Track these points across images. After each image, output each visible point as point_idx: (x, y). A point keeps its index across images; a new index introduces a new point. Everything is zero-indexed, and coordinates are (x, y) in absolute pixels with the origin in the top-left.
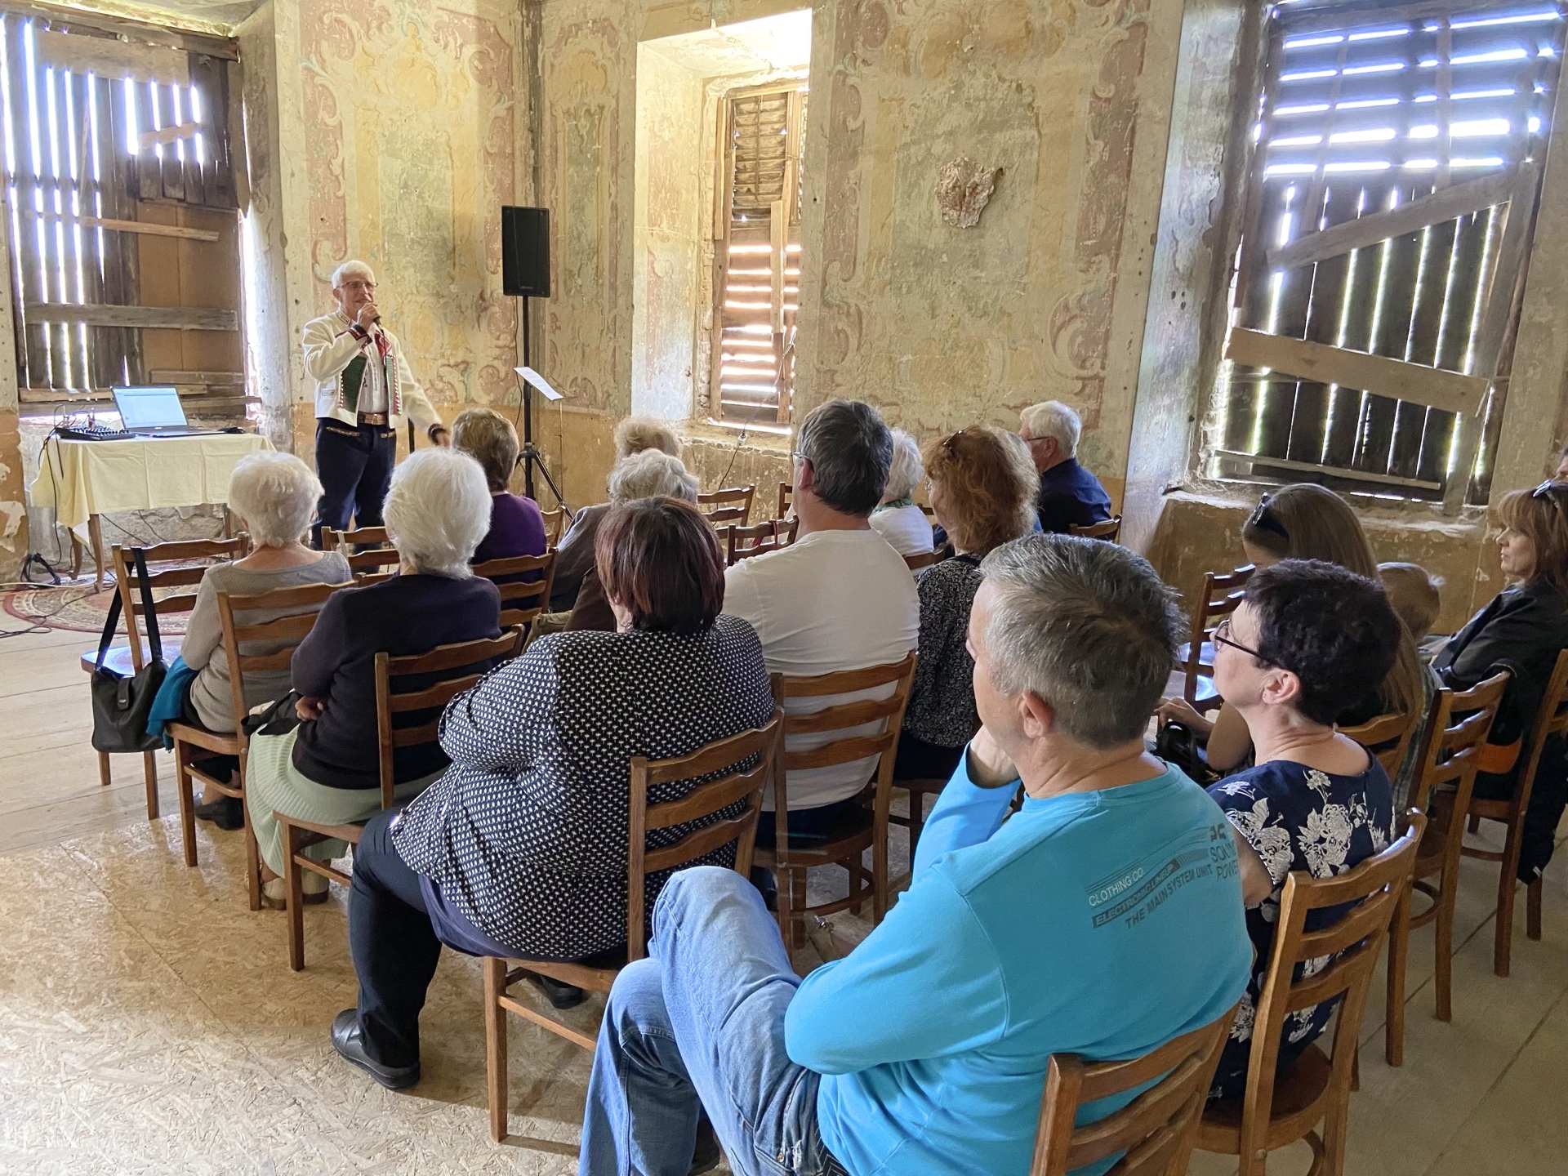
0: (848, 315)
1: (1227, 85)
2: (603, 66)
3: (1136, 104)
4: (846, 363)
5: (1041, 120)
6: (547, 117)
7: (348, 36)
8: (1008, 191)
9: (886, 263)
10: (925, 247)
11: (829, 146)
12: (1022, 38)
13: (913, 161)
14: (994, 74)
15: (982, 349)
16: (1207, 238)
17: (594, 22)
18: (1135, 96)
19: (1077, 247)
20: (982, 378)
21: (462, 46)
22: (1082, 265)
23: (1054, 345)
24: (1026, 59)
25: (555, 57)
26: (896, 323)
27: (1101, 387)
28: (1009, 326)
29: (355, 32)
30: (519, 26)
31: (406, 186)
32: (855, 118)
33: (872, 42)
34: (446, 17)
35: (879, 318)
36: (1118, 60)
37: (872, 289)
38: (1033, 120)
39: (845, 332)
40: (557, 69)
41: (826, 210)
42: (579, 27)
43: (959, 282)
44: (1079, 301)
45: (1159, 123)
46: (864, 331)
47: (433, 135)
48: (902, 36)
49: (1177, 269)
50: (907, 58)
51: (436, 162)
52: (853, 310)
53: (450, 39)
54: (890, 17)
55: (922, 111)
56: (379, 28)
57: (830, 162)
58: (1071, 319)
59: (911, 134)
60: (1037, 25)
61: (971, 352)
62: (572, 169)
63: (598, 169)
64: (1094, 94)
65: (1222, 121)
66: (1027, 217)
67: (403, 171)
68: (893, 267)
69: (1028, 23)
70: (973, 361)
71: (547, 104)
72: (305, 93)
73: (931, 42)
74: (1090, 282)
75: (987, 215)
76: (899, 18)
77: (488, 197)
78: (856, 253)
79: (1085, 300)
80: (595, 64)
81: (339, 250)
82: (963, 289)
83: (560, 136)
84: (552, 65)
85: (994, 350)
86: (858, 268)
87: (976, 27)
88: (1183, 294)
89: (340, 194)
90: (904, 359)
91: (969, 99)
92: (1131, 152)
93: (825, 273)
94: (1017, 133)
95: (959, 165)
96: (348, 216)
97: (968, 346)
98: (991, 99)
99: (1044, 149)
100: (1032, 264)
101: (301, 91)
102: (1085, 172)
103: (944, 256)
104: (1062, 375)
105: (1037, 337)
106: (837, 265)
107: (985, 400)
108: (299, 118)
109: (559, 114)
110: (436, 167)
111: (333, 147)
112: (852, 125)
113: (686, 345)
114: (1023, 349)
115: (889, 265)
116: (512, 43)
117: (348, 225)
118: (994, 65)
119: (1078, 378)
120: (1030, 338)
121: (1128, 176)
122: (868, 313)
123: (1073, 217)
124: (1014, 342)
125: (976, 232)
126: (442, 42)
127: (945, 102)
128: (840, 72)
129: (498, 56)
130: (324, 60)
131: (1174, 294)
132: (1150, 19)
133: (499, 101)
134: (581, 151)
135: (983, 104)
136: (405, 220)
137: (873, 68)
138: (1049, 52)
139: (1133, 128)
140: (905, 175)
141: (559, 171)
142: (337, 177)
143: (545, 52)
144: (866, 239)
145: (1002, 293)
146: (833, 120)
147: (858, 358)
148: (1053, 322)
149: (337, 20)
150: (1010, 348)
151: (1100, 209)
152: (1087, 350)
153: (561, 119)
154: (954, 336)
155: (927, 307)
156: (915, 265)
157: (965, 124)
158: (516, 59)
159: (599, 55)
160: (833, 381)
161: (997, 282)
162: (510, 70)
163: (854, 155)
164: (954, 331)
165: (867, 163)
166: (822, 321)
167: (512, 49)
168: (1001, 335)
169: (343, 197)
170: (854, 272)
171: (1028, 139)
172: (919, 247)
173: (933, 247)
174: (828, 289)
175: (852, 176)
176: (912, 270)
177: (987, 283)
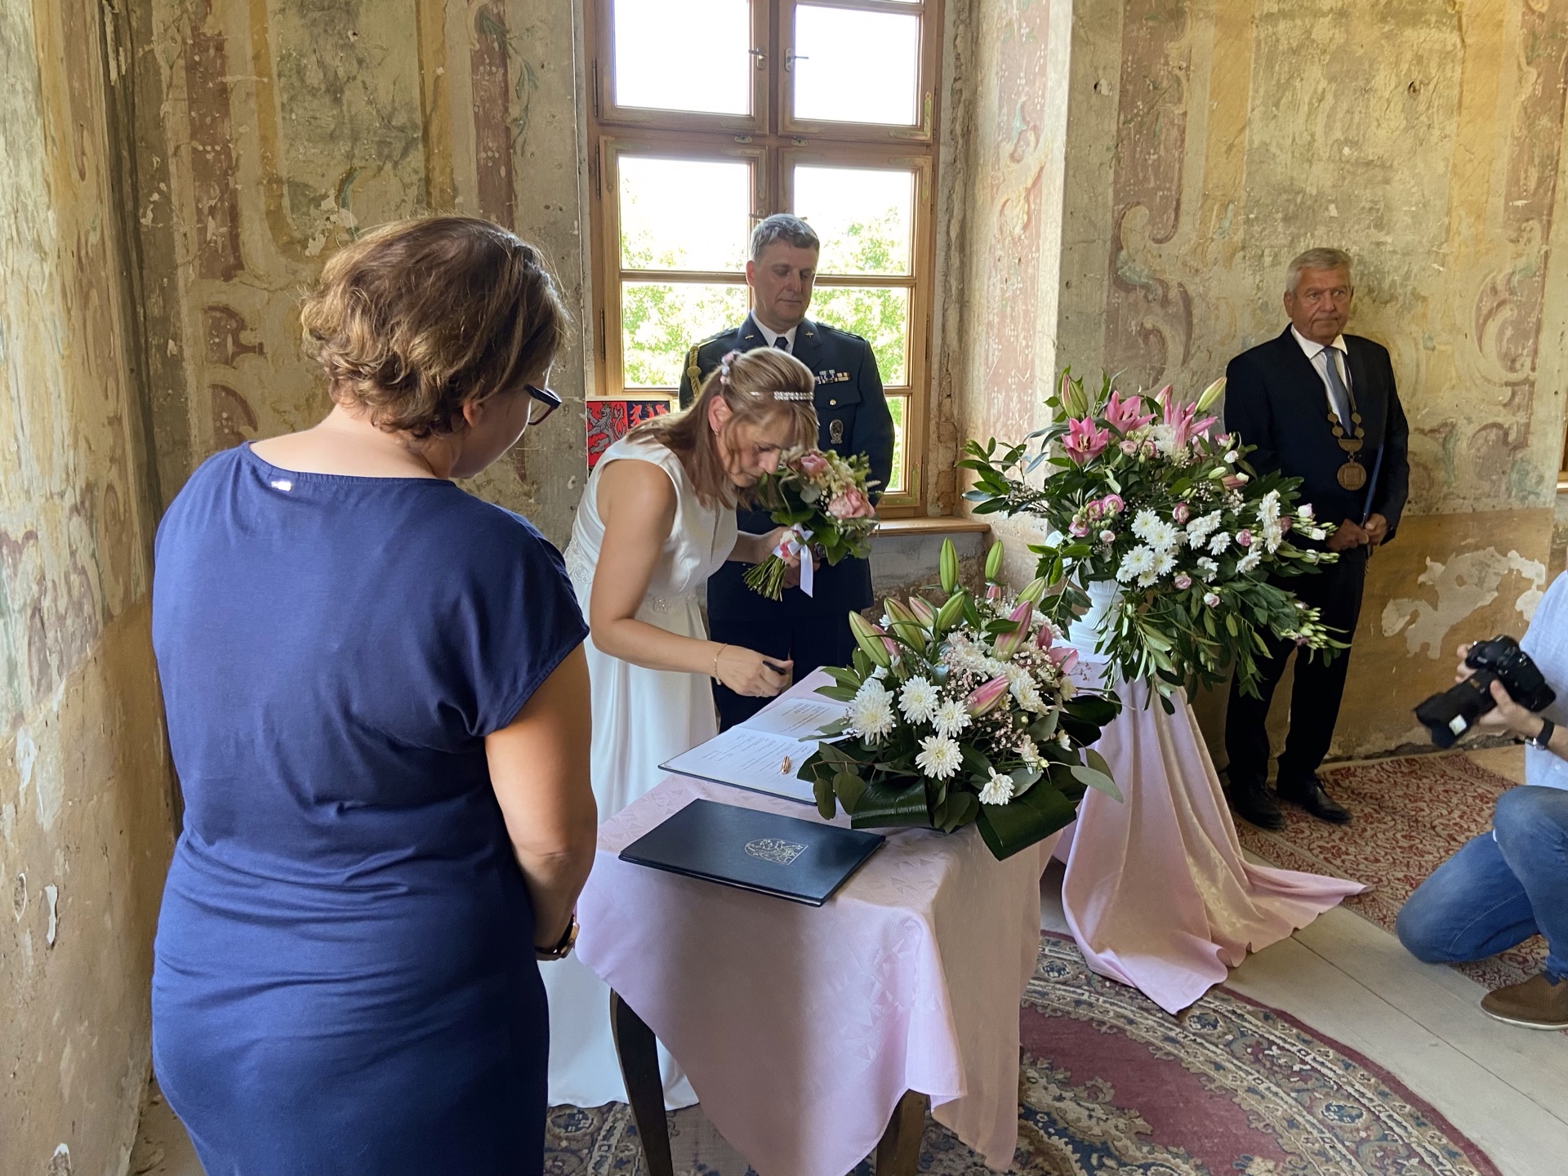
0: (1165, 302)
5: (1463, 23)
8: (1423, 118)
9: (1236, 215)
10: (1302, 191)
19: (1507, 206)
22: (1511, 233)
23: (1480, 339)
26: (1253, 315)
27: (1531, 393)
28: (1422, 317)
35: (1223, 308)
37: (1210, 257)
38: (1455, 21)
39: (1156, 332)
41: (1121, 109)
44: (1509, 281)
46: (1196, 332)
57: (1126, 20)
58: (1499, 305)
64: (1527, 3)
66: (1446, 159)
68: (1248, 221)
74: (1520, 255)
78: (1180, 192)
79: (1516, 278)
85: (1403, 354)
86: (1183, 219)
93: (1118, 225)
94: (1435, 34)
99: (1469, 65)
100: (1454, 227)
102: (1518, 106)
103: (1332, 207)
104: (1487, 381)
105: (1458, 332)
106: (1139, 217)
114: (1442, 348)
115: (1241, 218)
119: (1507, 384)
120: (1451, 331)
121: (1561, 122)
122: (1203, 297)
123: (1502, 164)
124: (1431, 338)
125: (1379, 174)
140: (1269, 68)
145: (1415, 269)
147: (1185, 377)
148: (1479, 309)
150: (1426, 348)
151: (1531, 159)
156: (1285, 220)
161: (1407, 252)
163: (1174, 16)
165: (1200, 35)
166: (1112, 316)
168: (1411, 329)
170: (1175, 226)
171: (1449, 48)
172: (1292, 189)
173: (1314, 192)
174: (1123, 253)
175: (1174, 53)
176: (1280, 227)
177: (1394, 252)
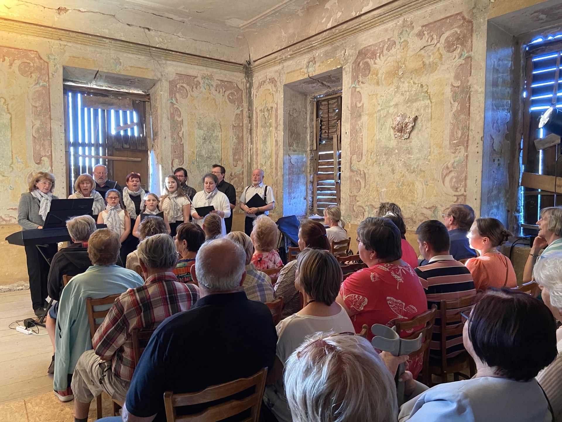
0: (360, 174)
1: (509, 77)
2: (273, 94)
3: (470, 87)
4: (360, 193)
5: (431, 97)
6: (254, 113)
7: (185, 91)
8: (420, 124)
9: (374, 154)
10: (389, 147)
11: (350, 113)
12: (421, 68)
13: (382, 116)
14: (411, 81)
15: (413, 185)
16: (507, 137)
17: (269, 79)
18: (469, 84)
19: (450, 144)
20: (414, 197)
21: (225, 91)
22: (452, 151)
23: (443, 182)
24: (424, 75)
25: (257, 92)
26: (379, 177)
27: (465, 199)
28: (424, 176)
29: (188, 89)
30: (245, 84)
31: (205, 139)
32: (360, 103)
33: (365, 75)
34: (219, 82)
35: (372, 175)
36: (461, 72)
37: (369, 164)
38: (428, 97)
39: (359, 180)
40: (257, 96)
41: (351, 136)
42: (264, 82)
43: (403, 160)
44: (453, 165)
45: (480, 93)
46: (367, 180)
47: (215, 122)
48: (376, 72)
49: (495, 150)
50: (378, 79)
51: (215, 130)
52: (362, 172)
53: (221, 90)
54: (371, 65)
55: (385, 98)
56: (196, 88)
57: (351, 119)
58: (450, 172)
59: (381, 106)
60: (427, 62)
61: (410, 186)
62: (262, 129)
63: (271, 128)
64: (452, 85)
65: (508, 90)
66: (428, 133)
67: (204, 134)
68: (377, 156)
69: (423, 62)
70: (410, 190)
71: (254, 108)
72: (170, 111)
73: (387, 73)
74: (457, 157)
75: (412, 134)
76: (374, 66)
77: (234, 141)
78: (362, 151)
79: (455, 164)
80: (270, 93)
81: (181, 162)
82: (405, 163)
83: (259, 118)
84: (256, 95)
85: (419, 186)
86: (363, 157)
87: (404, 66)
88: (498, 160)
89: (182, 143)
90: (383, 190)
91: (402, 92)
92: (469, 106)
93: (351, 159)
94: (422, 102)
95: (399, 116)
96: (184, 150)
97: (408, 184)
98: (411, 91)
99: (433, 107)
100: (432, 151)
101: (169, 110)
102: (451, 115)
103: (396, 150)
104: (448, 195)
105: (436, 180)
106: (355, 157)
107: (416, 205)
108: (168, 119)
109: (258, 111)
110: (215, 132)
111: (180, 128)
112: (359, 105)
113: (303, 188)
114: (430, 185)
115: (375, 155)
116: (243, 89)
117: (184, 154)
118: (411, 79)
119: (455, 196)
120: (433, 180)
121: (469, 115)
122: (368, 173)
123: (447, 132)
124: (427, 182)
125: (408, 140)
126: (218, 91)
127: (393, 93)
128: (354, 87)
129: (237, 94)
130: (177, 100)
131: (494, 160)
132: (473, 55)
133: (238, 108)
134: (265, 123)
135: (408, 93)
136: (204, 151)
137: (365, 84)
138: (432, 71)
139: (469, 97)
140: (379, 121)
141: (258, 130)
142: (181, 138)
143: (254, 91)
144: (366, 146)
145: (420, 163)
146: (351, 104)
147: (365, 190)
148: (442, 173)
149: (182, 86)
150: (425, 184)
151: (458, 128)
152: (458, 185)
153: (259, 113)
154: (402, 181)
155: (391, 170)
156: (385, 154)
157: (401, 101)
158: (244, 94)
159: (271, 90)
160: (356, 200)
161: (418, 159)
162: (242, 98)
163: (360, 116)
164: (402, 179)
165: (365, 119)
166: (350, 177)
167: (242, 91)
168: (421, 179)
169: (183, 144)
170: (362, 158)
171: (427, 104)
172: (386, 147)
173: (392, 147)
174: (352, 165)
175: (360, 124)
176: (384, 156)
177: (414, 160)
